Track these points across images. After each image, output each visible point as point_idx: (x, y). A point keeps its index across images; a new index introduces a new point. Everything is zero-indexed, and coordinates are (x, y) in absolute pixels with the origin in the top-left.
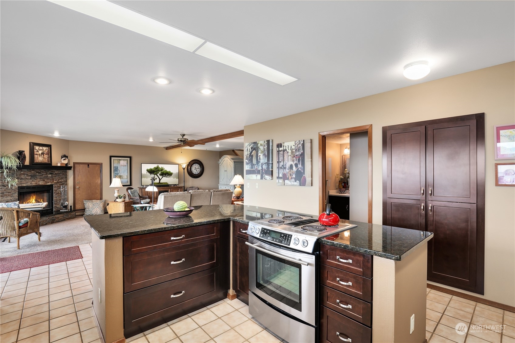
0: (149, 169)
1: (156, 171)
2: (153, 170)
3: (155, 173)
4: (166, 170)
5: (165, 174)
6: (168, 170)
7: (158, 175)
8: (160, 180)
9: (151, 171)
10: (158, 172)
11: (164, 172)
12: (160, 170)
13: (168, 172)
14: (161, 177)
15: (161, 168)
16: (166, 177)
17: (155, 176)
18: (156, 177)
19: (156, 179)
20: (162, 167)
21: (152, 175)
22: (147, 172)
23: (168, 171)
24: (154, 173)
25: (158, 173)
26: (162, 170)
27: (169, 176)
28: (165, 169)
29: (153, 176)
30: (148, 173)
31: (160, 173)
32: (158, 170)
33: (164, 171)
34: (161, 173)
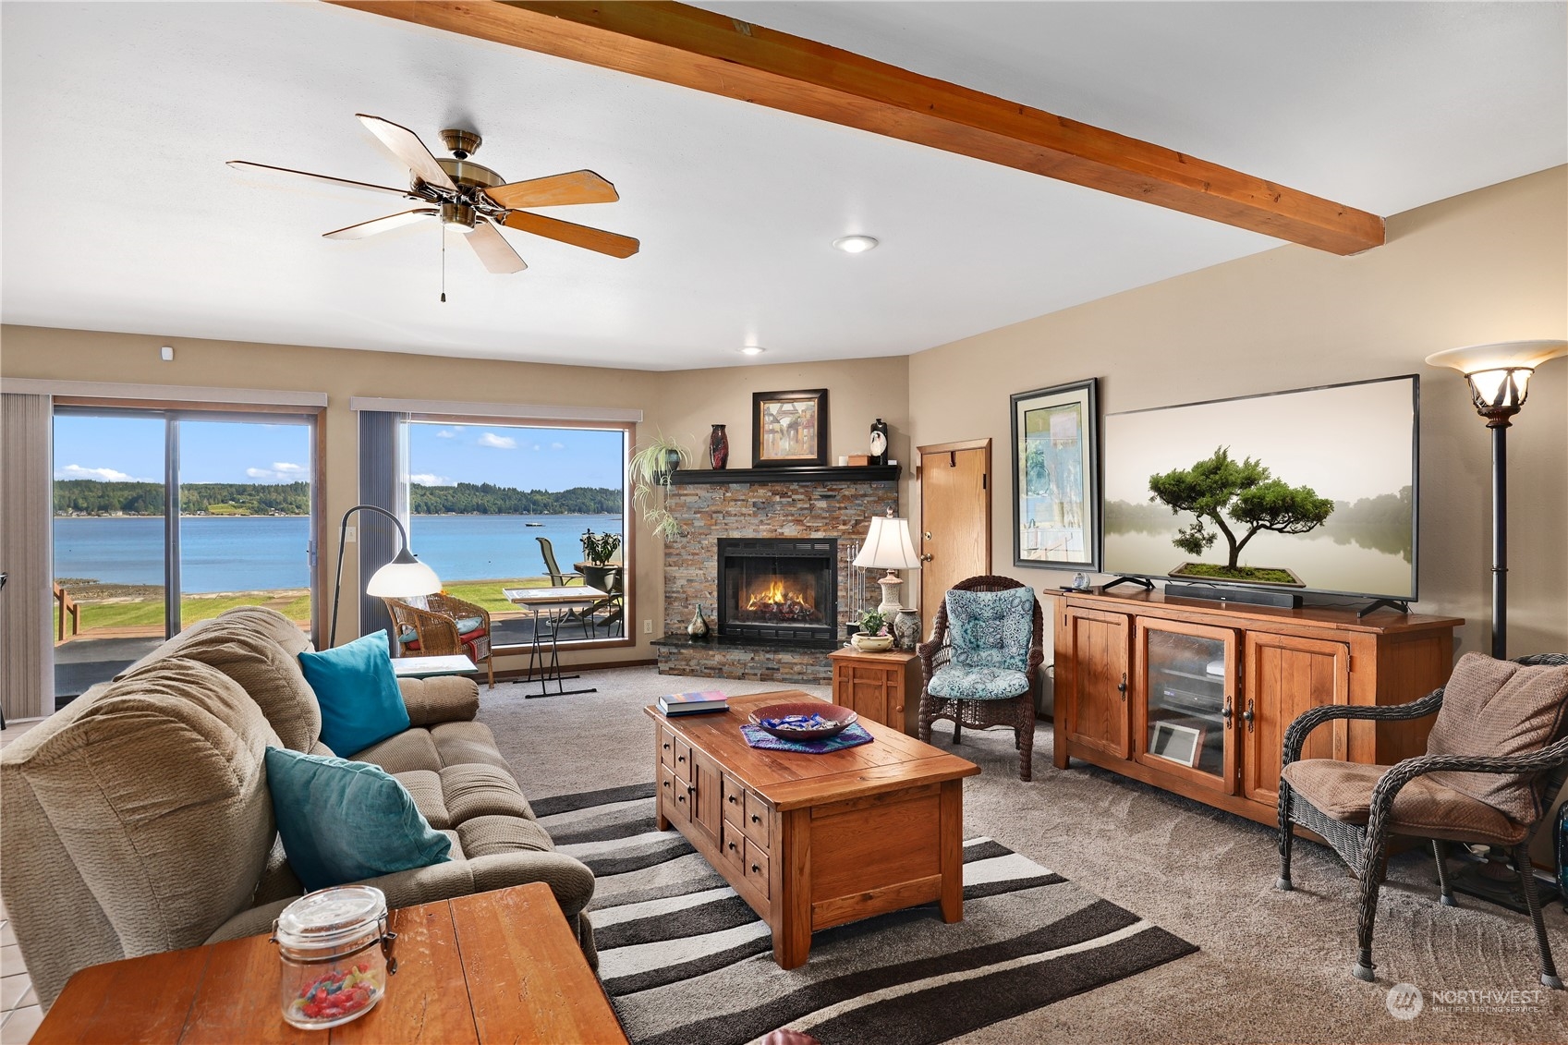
0: (1163, 474)
1: (1211, 490)
2: (1189, 479)
3: (1203, 501)
4: (1277, 484)
5: (1274, 512)
6: (1294, 482)
7: (1224, 512)
8: (1235, 550)
9: (1176, 492)
10: (1220, 496)
11: (1262, 498)
12: (1234, 484)
13: (1293, 495)
14: (1240, 529)
15: (1241, 464)
16: (1281, 530)
17: (1206, 519)
18: (1210, 526)
19: (1211, 539)
20: (1252, 461)
21: (1181, 512)
22: (1152, 494)
23: (1291, 487)
24: (1194, 500)
25: (1224, 503)
26: (1249, 481)
27: (1299, 526)
28: (1273, 477)
29: (1187, 518)
30: (1158, 500)
31: (1234, 499)
32: (1225, 484)
33: (1268, 487)
34: (1245, 501)
